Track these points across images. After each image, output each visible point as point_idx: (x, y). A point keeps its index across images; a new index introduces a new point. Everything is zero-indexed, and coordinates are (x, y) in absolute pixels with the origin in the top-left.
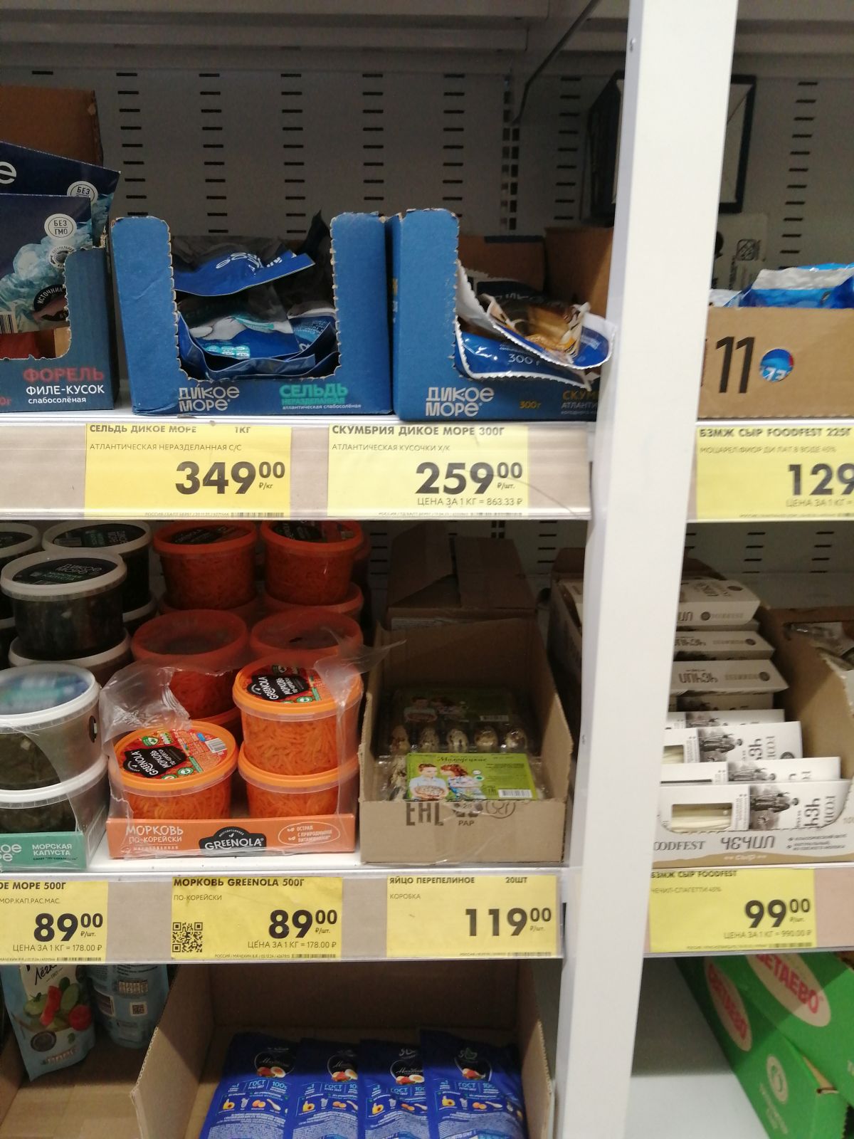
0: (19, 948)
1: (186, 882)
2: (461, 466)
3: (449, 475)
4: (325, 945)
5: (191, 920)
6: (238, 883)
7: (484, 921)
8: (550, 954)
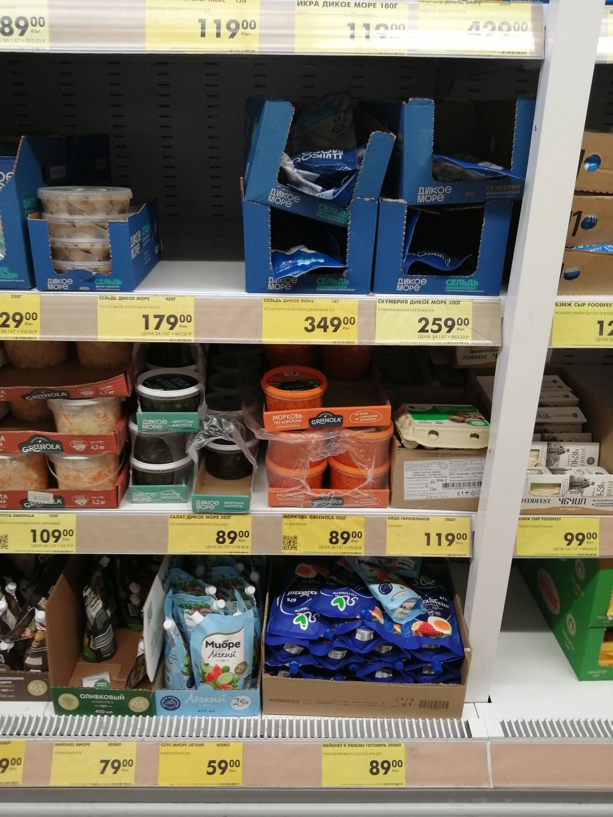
0: (209, 547)
1: (289, 517)
2: (440, 319)
3: (434, 324)
4: (356, 548)
5: (291, 535)
6: (314, 518)
7: (434, 539)
8: (466, 555)
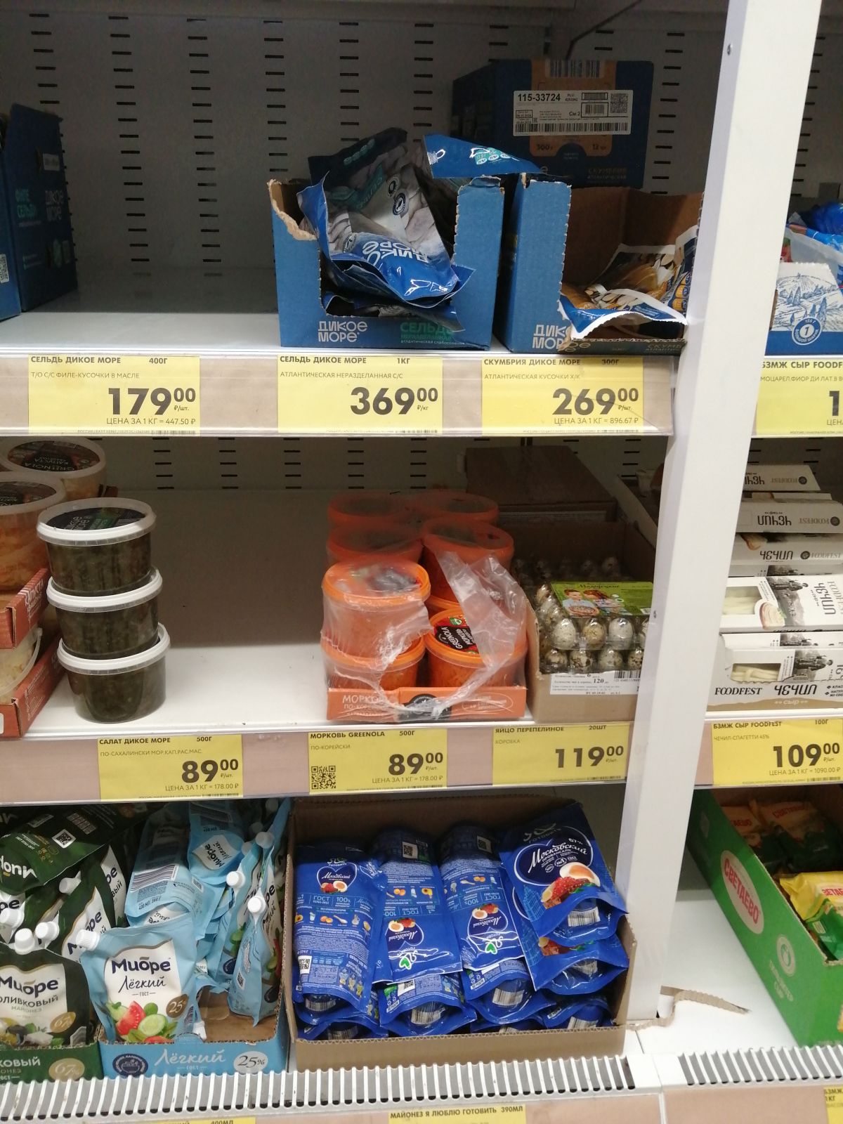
4: (434, 777)
5: (325, 763)
7: (570, 758)
8: (617, 780)
